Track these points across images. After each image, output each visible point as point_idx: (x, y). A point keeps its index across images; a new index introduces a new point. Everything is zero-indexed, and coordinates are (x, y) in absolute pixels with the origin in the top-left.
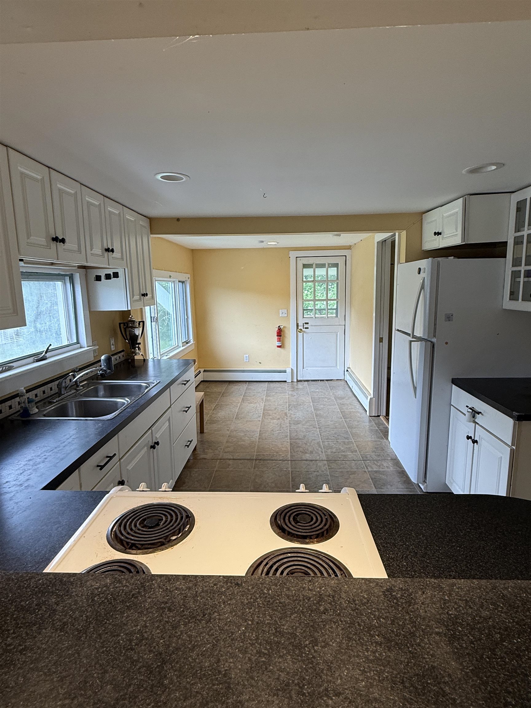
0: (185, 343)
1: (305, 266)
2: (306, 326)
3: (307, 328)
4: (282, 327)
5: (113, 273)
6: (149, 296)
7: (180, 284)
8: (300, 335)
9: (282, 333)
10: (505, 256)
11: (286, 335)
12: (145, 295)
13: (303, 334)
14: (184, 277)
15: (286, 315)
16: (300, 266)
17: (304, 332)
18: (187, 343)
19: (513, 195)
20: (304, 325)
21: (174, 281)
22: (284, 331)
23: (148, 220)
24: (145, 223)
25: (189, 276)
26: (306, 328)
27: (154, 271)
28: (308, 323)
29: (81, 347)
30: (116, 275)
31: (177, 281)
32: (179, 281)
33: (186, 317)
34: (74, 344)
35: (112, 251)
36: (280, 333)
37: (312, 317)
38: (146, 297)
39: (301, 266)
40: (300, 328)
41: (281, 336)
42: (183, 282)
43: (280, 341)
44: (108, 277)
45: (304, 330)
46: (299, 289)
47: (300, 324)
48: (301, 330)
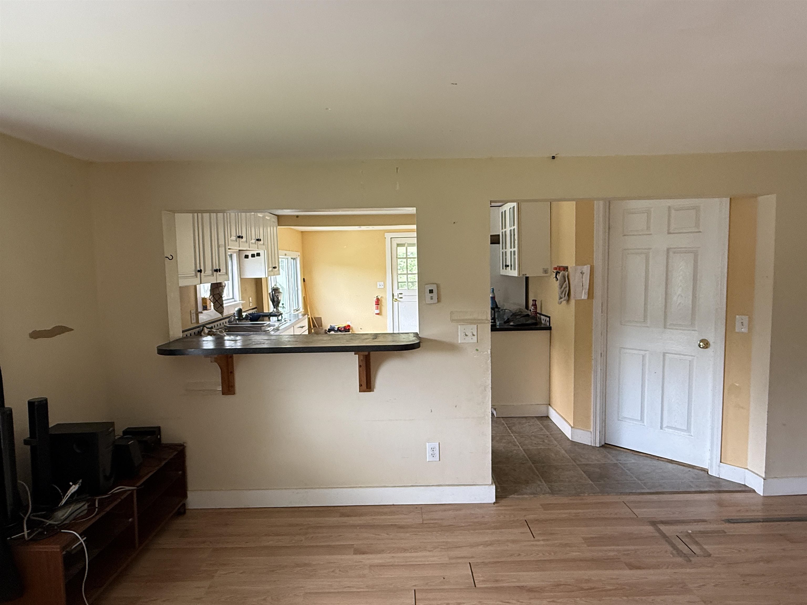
0: (295, 311)
1: (398, 245)
2: (400, 296)
3: (402, 298)
4: (379, 297)
5: (257, 253)
6: (277, 268)
7: (292, 260)
8: (396, 303)
9: (380, 302)
10: (499, 243)
11: (383, 304)
12: (275, 268)
13: (398, 303)
14: (295, 254)
15: (383, 287)
16: (394, 245)
17: (399, 301)
18: (297, 311)
19: (500, 208)
20: (399, 295)
21: (287, 259)
22: (382, 301)
23: (276, 217)
24: (275, 219)
25: (299, 254)
26: (400, 298)
27: (280, 251)
28: (402, 294)
29: (235, 301)
30: (258, 255)
31: (290, 258)
32: (292, 258)
33: (296, 289)
34: (231, 299)
35: (260, 240)
36: (378, 302)
37: (406, 289)
38: (276, 269)
39: (396, 246)
40: (395, 297)
41: (378, 305)
42: (294, 259)
43: (378, 309)
44: (253, 256)
45: (399, 299)
46: (394, 264)
47: (396, 294)
48: (396, 299)
